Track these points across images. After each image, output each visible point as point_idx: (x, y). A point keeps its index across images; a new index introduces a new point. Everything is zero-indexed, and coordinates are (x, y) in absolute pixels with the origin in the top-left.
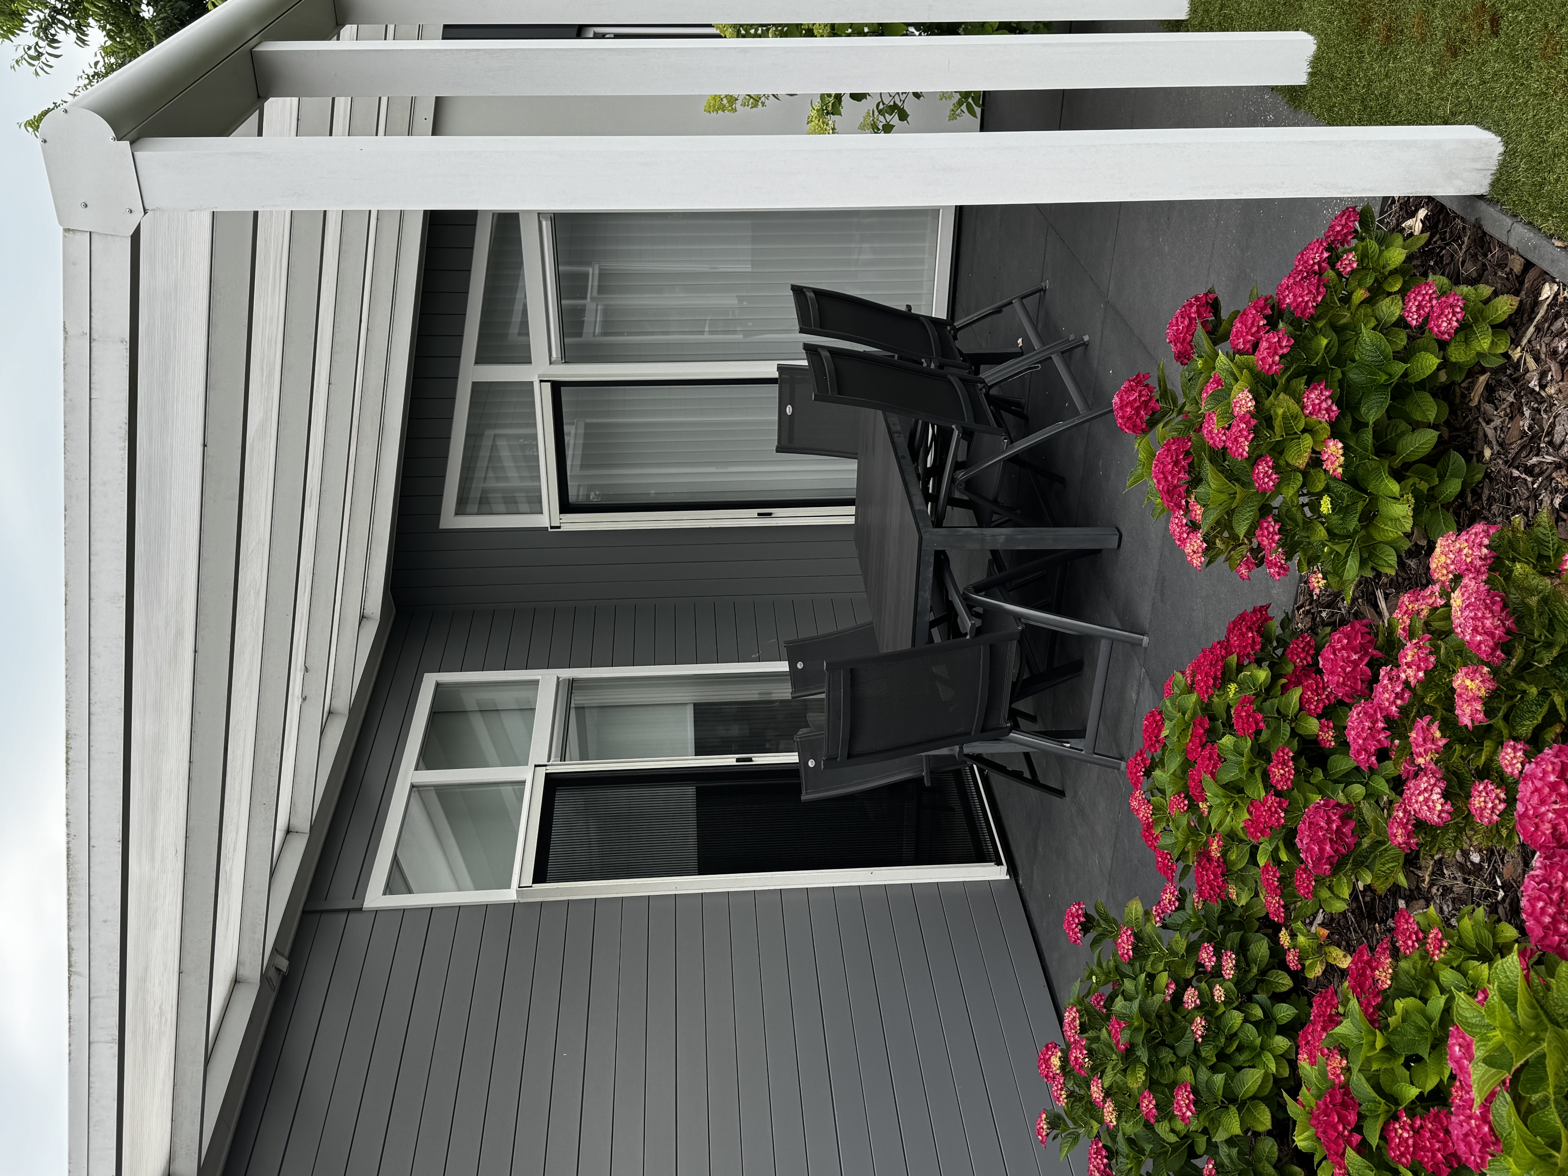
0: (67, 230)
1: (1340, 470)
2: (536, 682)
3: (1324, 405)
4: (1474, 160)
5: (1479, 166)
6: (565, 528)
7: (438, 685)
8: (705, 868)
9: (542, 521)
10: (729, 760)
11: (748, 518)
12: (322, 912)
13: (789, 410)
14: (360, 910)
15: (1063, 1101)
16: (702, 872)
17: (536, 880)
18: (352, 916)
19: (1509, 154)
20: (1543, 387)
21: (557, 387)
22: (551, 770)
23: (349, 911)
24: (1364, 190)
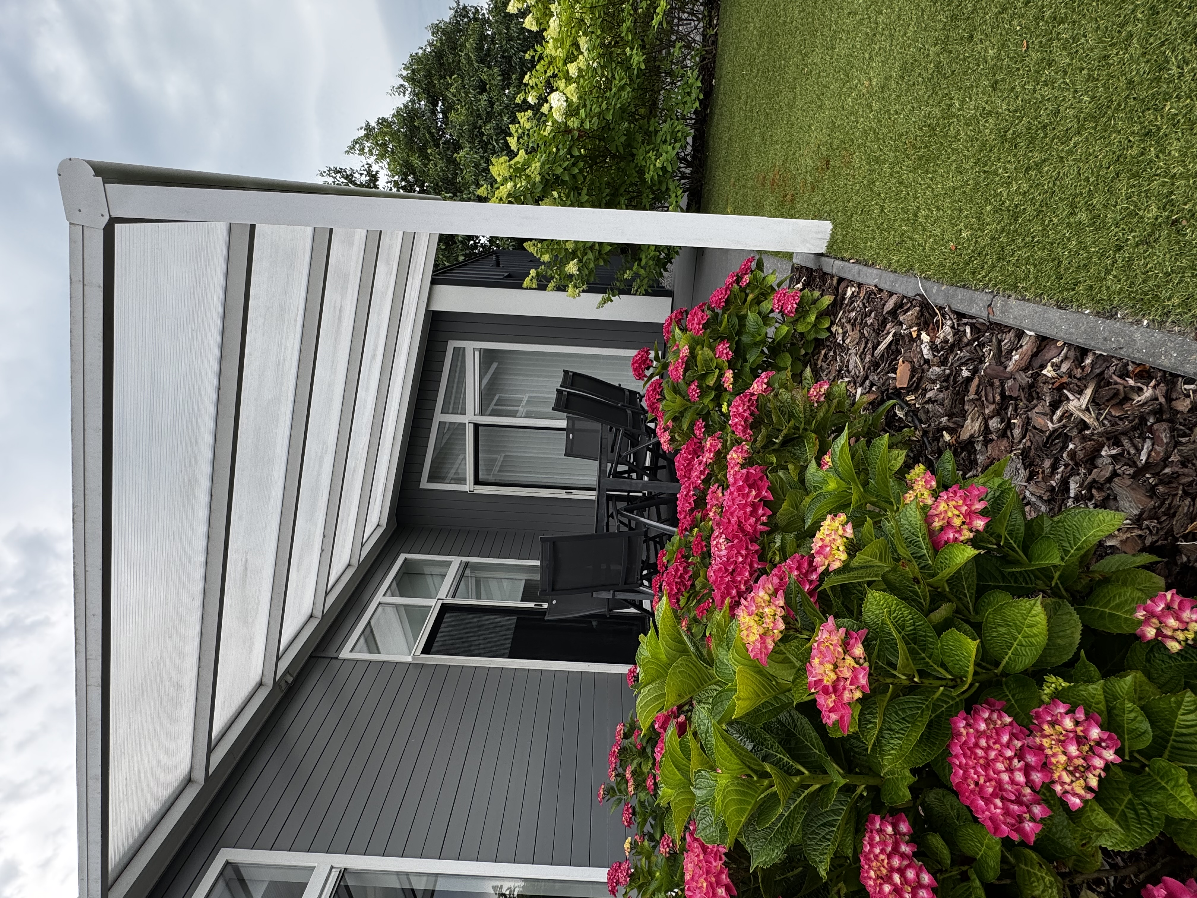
0: (71, 224)
1: (731, 386)
2: (451, 562)
3: (725, 351)
4: (816, 233)
5: (820, 236)
6: (475, 492)
7: (406, 559)
8: (512, 655)
9: (465, 488)
10: (531, 605)
11: (561, 494)
12: (319, 657)
13: (571, 436)
14: (337, 658)
15: (613, 779)
16: (510, 657)
17: (423, 652)
18: (333, 661)
19: (835, 227)
20: (844, 341)
21: (476, 426)
22: (445, 602)
23: (332, 658)
24: (756, 246)
